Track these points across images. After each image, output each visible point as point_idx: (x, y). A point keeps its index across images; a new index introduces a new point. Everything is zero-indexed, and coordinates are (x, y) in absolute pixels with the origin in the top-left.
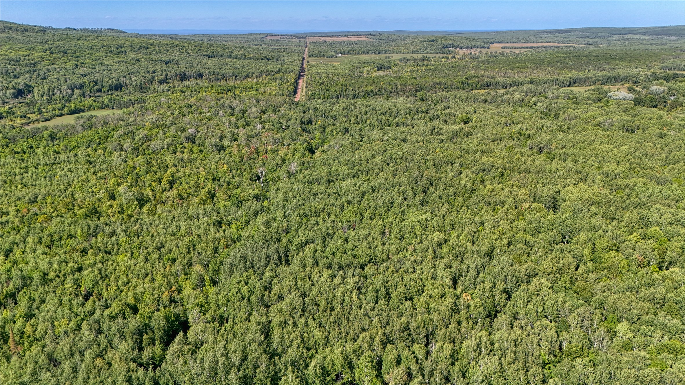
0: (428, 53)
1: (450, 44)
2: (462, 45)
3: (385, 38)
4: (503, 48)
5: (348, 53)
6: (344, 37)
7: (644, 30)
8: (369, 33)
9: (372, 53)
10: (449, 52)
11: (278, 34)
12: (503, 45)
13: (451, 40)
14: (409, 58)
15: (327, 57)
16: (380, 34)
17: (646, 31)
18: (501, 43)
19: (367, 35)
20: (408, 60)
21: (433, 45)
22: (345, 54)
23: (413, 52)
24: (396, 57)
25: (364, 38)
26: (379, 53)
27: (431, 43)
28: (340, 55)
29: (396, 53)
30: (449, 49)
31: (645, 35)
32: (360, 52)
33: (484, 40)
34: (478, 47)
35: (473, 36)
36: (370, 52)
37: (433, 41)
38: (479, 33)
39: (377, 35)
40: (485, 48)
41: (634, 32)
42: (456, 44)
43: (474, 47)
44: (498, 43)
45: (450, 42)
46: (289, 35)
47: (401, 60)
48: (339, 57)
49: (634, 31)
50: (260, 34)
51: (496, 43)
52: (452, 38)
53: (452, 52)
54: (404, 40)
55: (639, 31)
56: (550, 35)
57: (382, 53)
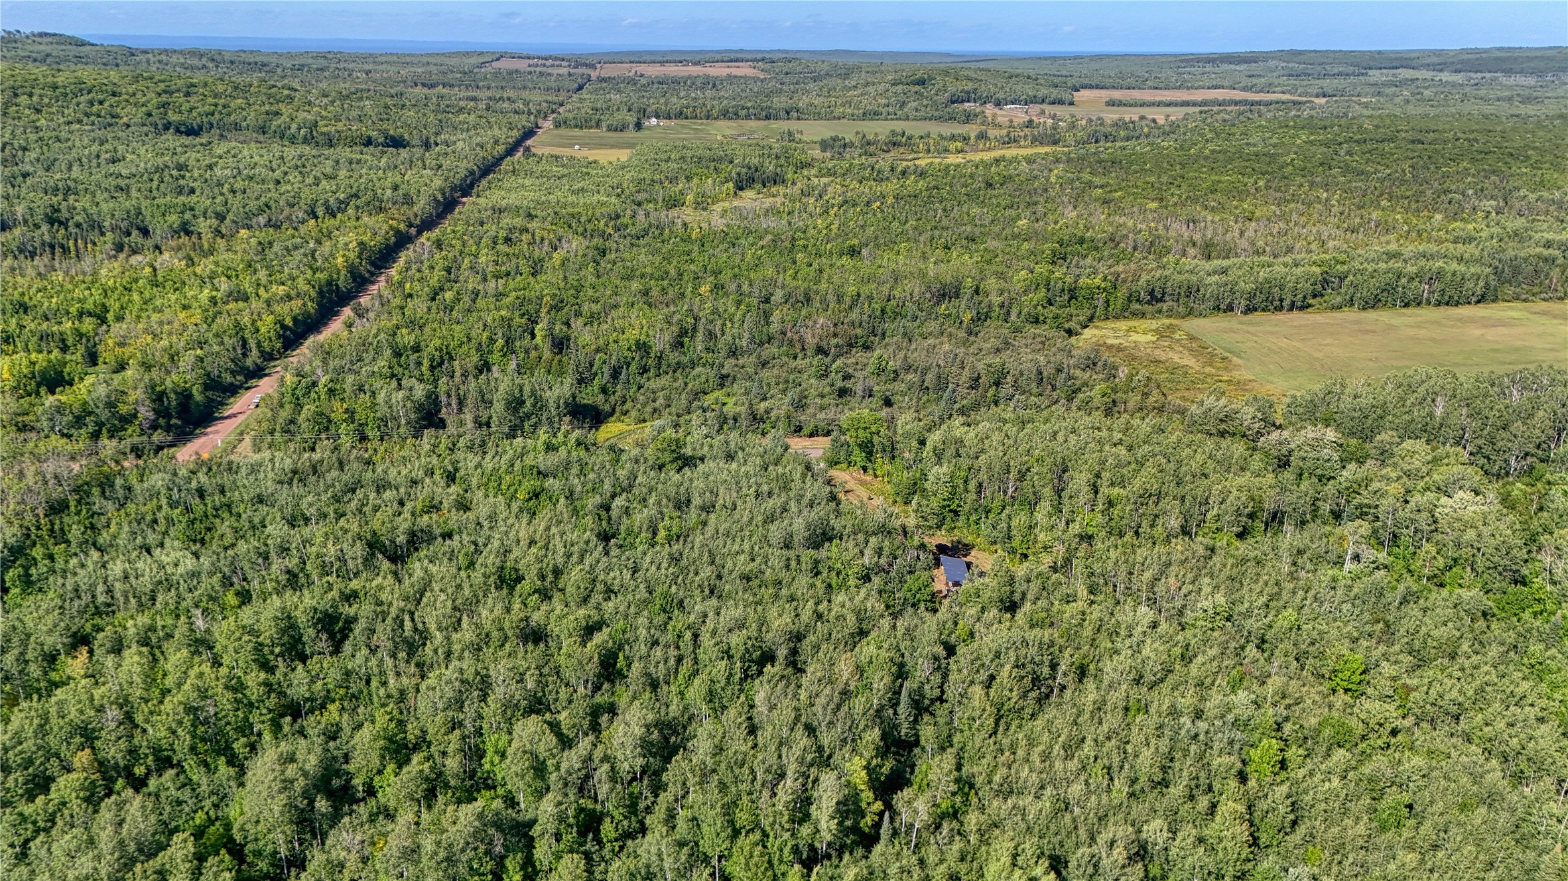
0: (907, 118)
1: (968, 93)
2: (1001, 95)
3: (799, 69)
4: (1111, 103)
5: (680, 115)
6: (695, 64)
7: (1435, 60)
8: (759, 56)
9: (747, 117)
10: (968, 118)
11: (532, 53)
12: (1105, 94)
13: (969, 79)
14: (849, 137)
15: (610, 129)
16: (789, 58)
17: (1441, 61)
18: (1098, 87)
19: (755, 60)
20: (845, 146)
21: (922, 95)
22: (669, 118)
23: (864, 116)
24: (813, 131)
25: (745, 70)
26: (767, 118)
27: (917, 88)
28: (654, 121)
29: (818, 116)
30: (966, 104)
31: (1441, 70)
32: (714, 113)
33: (1056, 80)
34: (1043, 101)
35: (1022, 69)
36: (743, 113)
37: (922, 82)
38: (1031, 59)
39: (779, 60)
40: (1061, 102)
41: (1414, 63)
42: (983, 90)
43: (1033, 100)
44: (1091, 87)
45: (970, 86)
46: (556, 59)
47: (824, 145)
48: (649, 128)
49: (1410, 59)
50: (481, 53)
51: (1085, 87)
52: (972, 74)
53: (976, 115)
54: (846, 76)
55: (1428, 61)
56: (1209, 67)
57: (777, 118)
